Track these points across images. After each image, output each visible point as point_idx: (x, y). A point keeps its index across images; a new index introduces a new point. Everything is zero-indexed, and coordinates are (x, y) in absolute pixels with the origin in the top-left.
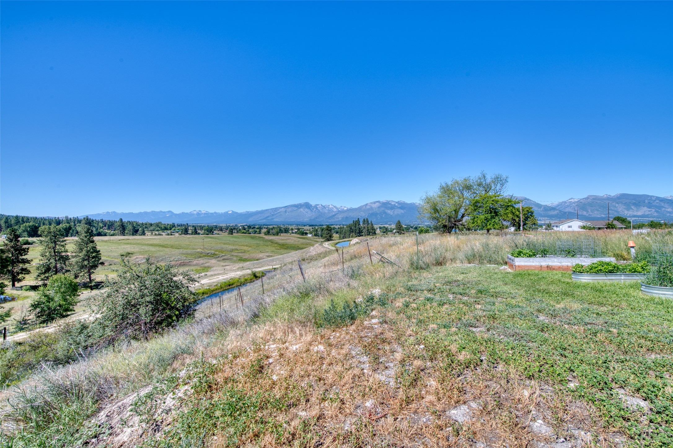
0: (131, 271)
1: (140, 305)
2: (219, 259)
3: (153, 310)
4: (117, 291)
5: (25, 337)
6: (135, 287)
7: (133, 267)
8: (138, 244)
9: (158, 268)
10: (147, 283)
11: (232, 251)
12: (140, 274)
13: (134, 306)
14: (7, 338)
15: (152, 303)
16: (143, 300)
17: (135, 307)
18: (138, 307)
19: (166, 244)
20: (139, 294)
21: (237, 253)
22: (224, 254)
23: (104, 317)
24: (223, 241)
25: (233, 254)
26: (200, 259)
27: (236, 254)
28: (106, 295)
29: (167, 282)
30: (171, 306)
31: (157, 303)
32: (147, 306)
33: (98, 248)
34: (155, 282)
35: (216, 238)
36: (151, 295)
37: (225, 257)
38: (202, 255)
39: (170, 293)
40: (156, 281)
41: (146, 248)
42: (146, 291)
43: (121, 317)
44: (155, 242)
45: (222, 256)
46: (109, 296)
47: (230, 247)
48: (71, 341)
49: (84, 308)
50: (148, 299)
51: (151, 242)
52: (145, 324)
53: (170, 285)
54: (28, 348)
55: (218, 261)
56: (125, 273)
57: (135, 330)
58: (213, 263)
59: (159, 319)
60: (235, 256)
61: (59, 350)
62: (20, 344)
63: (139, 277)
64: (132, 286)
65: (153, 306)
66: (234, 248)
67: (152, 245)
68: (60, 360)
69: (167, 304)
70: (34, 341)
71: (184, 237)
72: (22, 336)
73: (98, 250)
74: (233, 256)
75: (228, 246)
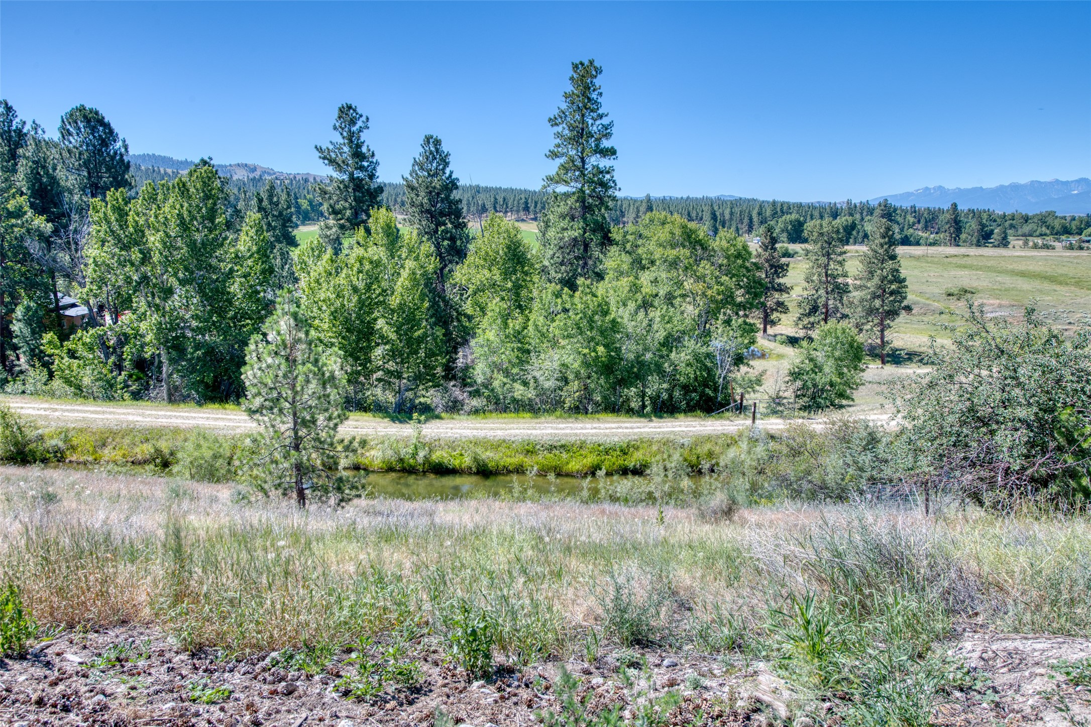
0: (984, 334)
1: (997, 422)
3: (1031, 444)
4: (951, 376)
5: (782, 427)
6: (991, 376)
7: (990, 326)
8: (989, 269)
9: (1055, 337)
10: (1021, 371)
12: (1005, 347)
13: (984, 422)
14: (757, 422)
15: (1029, 426)
16: (1007, 413)
17: (986, 424)
18: (995, 427)
19: (1062, 275)
20: (998, 396)
23: (918, 430)
28: (927, 380)
29: (1076, 379)
30: (1079, 446)
31: (1042, 427)
32: (1016, 430)
33: (903, 273)
34: (1044, 372)
36: (1029, 404)
39: (1079, 412)
40: (1046, 370)
41: (1008, 280)
42: (1017, 392)
43: (953, 439)
44: (1032, 267)
46: (931, 385)
48: (849, 460)
49: (881, 400)
50: (1021, 413)
51: (1022, 267)
52: (1007, 472)
53: (1082, 389)
54: (785, 450)
56: (971, 337)
57: (981, 479)
59: (1043, 471)
61: (830, 469)
62: (772, 437)
63: (1002, 352)
64: (984, 373)
65: (1031, 434)
67: (1023, 274)
68: (828, 488)
69: (1071, 441)
70: (794, 439)
72: (775, 425)
73: (902, 276)
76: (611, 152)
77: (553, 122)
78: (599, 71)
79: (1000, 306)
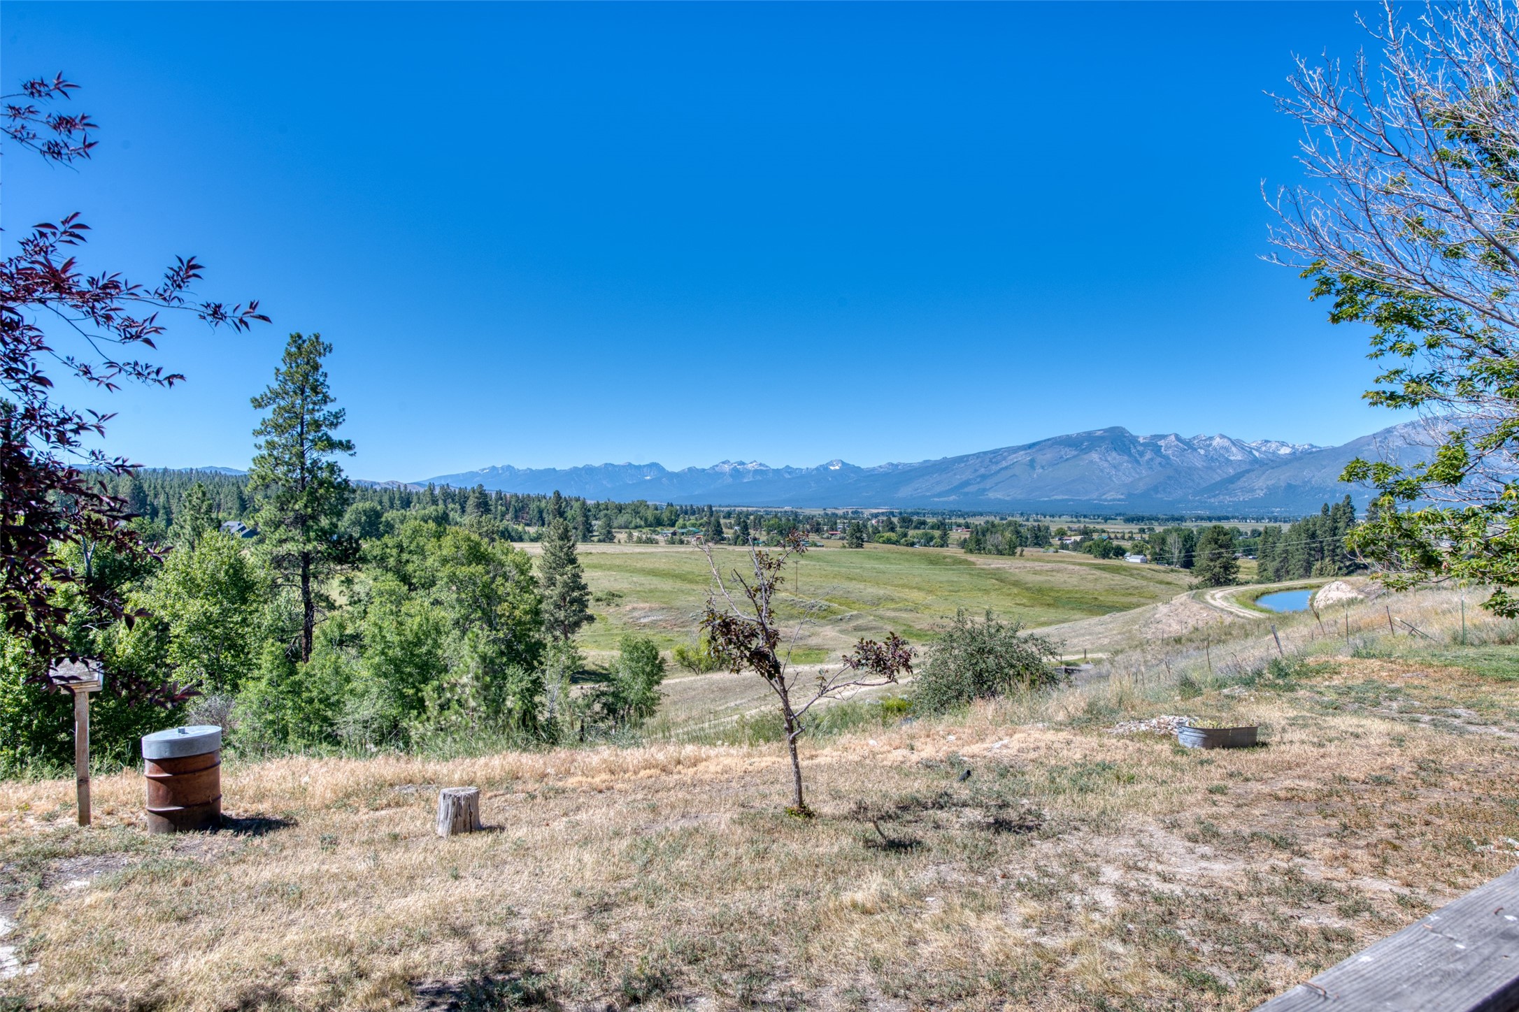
2: (844, 626)
8: (619, 568)
11: (877, 602)
19: (688, 573)
21: (895, 610)
22: (855, 612)
24: (843, 570)
25: (881, 612)
26: (791, 622)
27: (893, 614)
35: (819, 560)
37: (860, 622)
38: (795, 612)
41: (656, 582)
44: (662, 565)
45: (851, 618)
47: (870, 590)
51: (648, 565)
55: (841, 632)
58: (831, 639)
60: (889, 619)
66: (881, 592)
67: (654, 573)
71: (729, 552)
74: (882, 618)
75: (861, 586)
76: (347, 446)
77: (258, 404)
78: (329, 349)
79: (651, 610)
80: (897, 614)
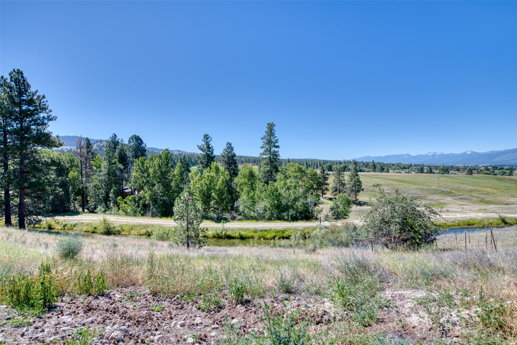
0: (385, 197)
1: (391, 223)
2: (455, 197)
3: (401, 229)
4: (376, 210)
5: (329, 224)
6: (388, 209)
7: (386, 195)
8: (384, 179)
9: (405, 198)
10: (396, 208)
11: (471, 191)
12: (391, 201)
13: (387, 223)
14: (321, 223)
15: (400, 224)
16: (393, 220)
17: (387, 224)
18: (390, 224)
19: (405, 180)
20: (390, 215)
21: (478, 194)
22: (461, 194)
23: (368, 225)
24: (460, 181)
25: (472, 194)
27: (477, 195)
28: (370, 210)
29: (411, 210)
30: (415, 230)
31: (403, 224)
32: (396, 225)
33: (361, 180)
34: (402, 208)
35: (452, 178)
36: (399, 218)
37: (462, 197)
38: (437, 192)
39: (414, 220)
40: (403, 208)
41: (390, 182)
42: (395, 214)
43: (378, 228)
44: (396, 178)
45: (459, 195)
46: (371, 212)
47: (469, 187)
48: (349, 234)
49: (357, 216)
50: (397, 220)
51: (393, 178)
52: (395, 237)
53: (414, 213)
54: (330, 231)
55: (454, 199)
56: (381, 198)
57: (388, 240)
58: (449, 201)
59: (405, 237)
60: (475, 196)
61: (343, 237)
62: (326, 227)
63: (390, 202)
64: (386, 208)
65: (401, 226)
66: (473, 188)
67: (394, 180)
68: (343, 243)
69: (412, 228)
70: (332, 228)
71: (420, 175)
72: (327, 224)
73: (360, 181)
74: (472, 196)
75: (466, 186)
76: (278, 147)
77: (262, 139)
78: (274, 125)
79: (388, 189)
80: (479, 195)
